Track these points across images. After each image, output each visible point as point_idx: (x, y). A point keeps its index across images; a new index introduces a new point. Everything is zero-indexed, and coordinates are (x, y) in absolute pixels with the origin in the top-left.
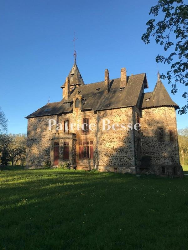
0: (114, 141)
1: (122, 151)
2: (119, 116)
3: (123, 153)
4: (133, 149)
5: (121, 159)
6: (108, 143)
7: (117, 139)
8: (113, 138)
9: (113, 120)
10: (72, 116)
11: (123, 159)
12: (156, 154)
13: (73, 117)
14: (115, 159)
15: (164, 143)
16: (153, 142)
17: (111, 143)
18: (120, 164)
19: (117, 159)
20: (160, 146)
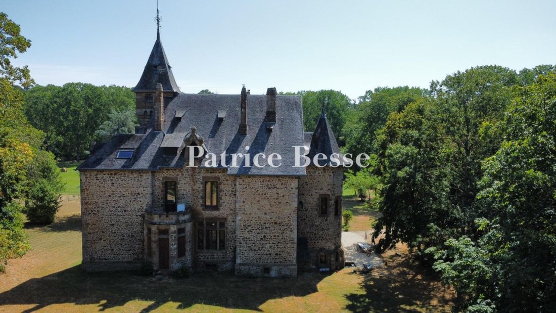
0: (266, 228)
1: (279, 242)
2: (275, 189)
3: (279, 246)
4: (295, 240)
5: (277, 254)
6: (256, 229)
7: (272, 225)
8: (265, 223)
9: (265, 194)
10: (182, 175)
11: (280, 254)
12: (315, 234)
13: (184, 176)
14: (267, 254)
15: (326, 220)
16: (312, 218)
17: (260, 231)
18: (275, 262)
19: (270, 254)
20: (321, 223)
